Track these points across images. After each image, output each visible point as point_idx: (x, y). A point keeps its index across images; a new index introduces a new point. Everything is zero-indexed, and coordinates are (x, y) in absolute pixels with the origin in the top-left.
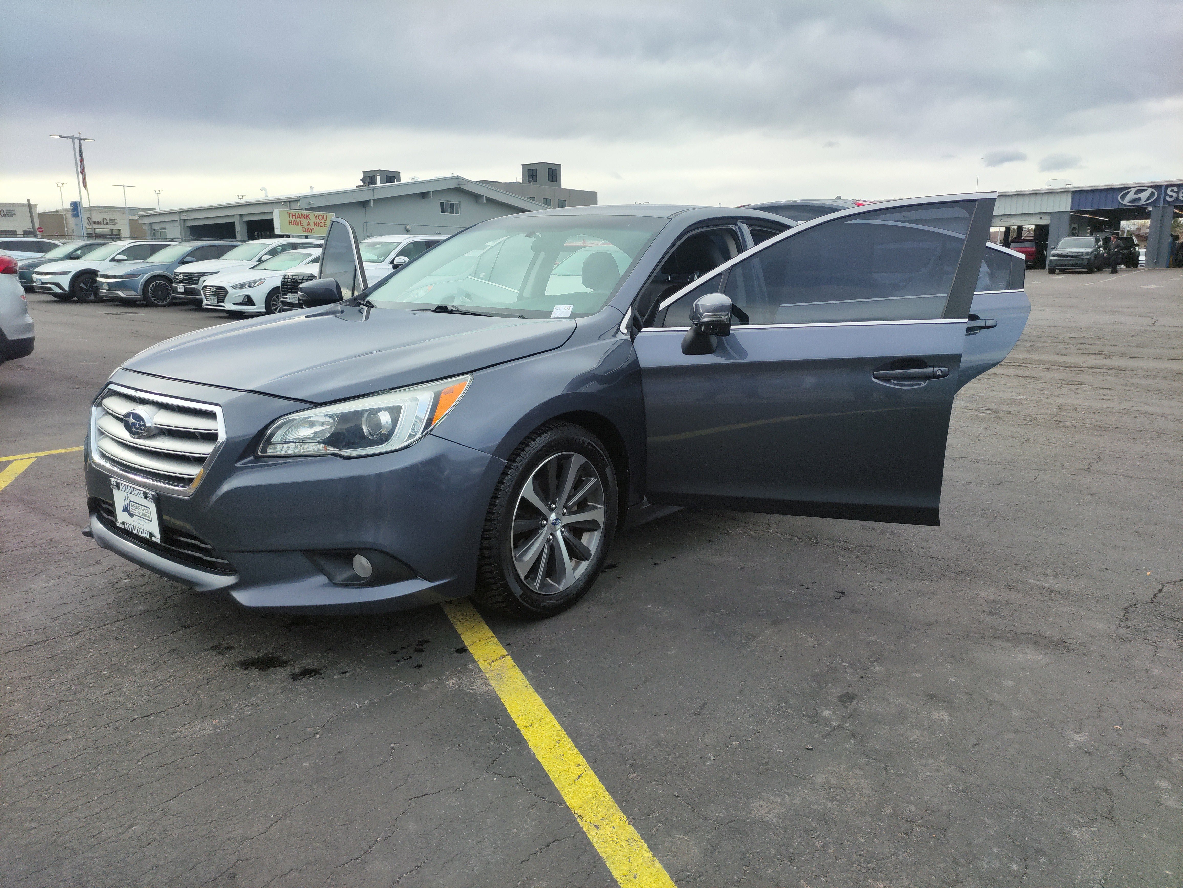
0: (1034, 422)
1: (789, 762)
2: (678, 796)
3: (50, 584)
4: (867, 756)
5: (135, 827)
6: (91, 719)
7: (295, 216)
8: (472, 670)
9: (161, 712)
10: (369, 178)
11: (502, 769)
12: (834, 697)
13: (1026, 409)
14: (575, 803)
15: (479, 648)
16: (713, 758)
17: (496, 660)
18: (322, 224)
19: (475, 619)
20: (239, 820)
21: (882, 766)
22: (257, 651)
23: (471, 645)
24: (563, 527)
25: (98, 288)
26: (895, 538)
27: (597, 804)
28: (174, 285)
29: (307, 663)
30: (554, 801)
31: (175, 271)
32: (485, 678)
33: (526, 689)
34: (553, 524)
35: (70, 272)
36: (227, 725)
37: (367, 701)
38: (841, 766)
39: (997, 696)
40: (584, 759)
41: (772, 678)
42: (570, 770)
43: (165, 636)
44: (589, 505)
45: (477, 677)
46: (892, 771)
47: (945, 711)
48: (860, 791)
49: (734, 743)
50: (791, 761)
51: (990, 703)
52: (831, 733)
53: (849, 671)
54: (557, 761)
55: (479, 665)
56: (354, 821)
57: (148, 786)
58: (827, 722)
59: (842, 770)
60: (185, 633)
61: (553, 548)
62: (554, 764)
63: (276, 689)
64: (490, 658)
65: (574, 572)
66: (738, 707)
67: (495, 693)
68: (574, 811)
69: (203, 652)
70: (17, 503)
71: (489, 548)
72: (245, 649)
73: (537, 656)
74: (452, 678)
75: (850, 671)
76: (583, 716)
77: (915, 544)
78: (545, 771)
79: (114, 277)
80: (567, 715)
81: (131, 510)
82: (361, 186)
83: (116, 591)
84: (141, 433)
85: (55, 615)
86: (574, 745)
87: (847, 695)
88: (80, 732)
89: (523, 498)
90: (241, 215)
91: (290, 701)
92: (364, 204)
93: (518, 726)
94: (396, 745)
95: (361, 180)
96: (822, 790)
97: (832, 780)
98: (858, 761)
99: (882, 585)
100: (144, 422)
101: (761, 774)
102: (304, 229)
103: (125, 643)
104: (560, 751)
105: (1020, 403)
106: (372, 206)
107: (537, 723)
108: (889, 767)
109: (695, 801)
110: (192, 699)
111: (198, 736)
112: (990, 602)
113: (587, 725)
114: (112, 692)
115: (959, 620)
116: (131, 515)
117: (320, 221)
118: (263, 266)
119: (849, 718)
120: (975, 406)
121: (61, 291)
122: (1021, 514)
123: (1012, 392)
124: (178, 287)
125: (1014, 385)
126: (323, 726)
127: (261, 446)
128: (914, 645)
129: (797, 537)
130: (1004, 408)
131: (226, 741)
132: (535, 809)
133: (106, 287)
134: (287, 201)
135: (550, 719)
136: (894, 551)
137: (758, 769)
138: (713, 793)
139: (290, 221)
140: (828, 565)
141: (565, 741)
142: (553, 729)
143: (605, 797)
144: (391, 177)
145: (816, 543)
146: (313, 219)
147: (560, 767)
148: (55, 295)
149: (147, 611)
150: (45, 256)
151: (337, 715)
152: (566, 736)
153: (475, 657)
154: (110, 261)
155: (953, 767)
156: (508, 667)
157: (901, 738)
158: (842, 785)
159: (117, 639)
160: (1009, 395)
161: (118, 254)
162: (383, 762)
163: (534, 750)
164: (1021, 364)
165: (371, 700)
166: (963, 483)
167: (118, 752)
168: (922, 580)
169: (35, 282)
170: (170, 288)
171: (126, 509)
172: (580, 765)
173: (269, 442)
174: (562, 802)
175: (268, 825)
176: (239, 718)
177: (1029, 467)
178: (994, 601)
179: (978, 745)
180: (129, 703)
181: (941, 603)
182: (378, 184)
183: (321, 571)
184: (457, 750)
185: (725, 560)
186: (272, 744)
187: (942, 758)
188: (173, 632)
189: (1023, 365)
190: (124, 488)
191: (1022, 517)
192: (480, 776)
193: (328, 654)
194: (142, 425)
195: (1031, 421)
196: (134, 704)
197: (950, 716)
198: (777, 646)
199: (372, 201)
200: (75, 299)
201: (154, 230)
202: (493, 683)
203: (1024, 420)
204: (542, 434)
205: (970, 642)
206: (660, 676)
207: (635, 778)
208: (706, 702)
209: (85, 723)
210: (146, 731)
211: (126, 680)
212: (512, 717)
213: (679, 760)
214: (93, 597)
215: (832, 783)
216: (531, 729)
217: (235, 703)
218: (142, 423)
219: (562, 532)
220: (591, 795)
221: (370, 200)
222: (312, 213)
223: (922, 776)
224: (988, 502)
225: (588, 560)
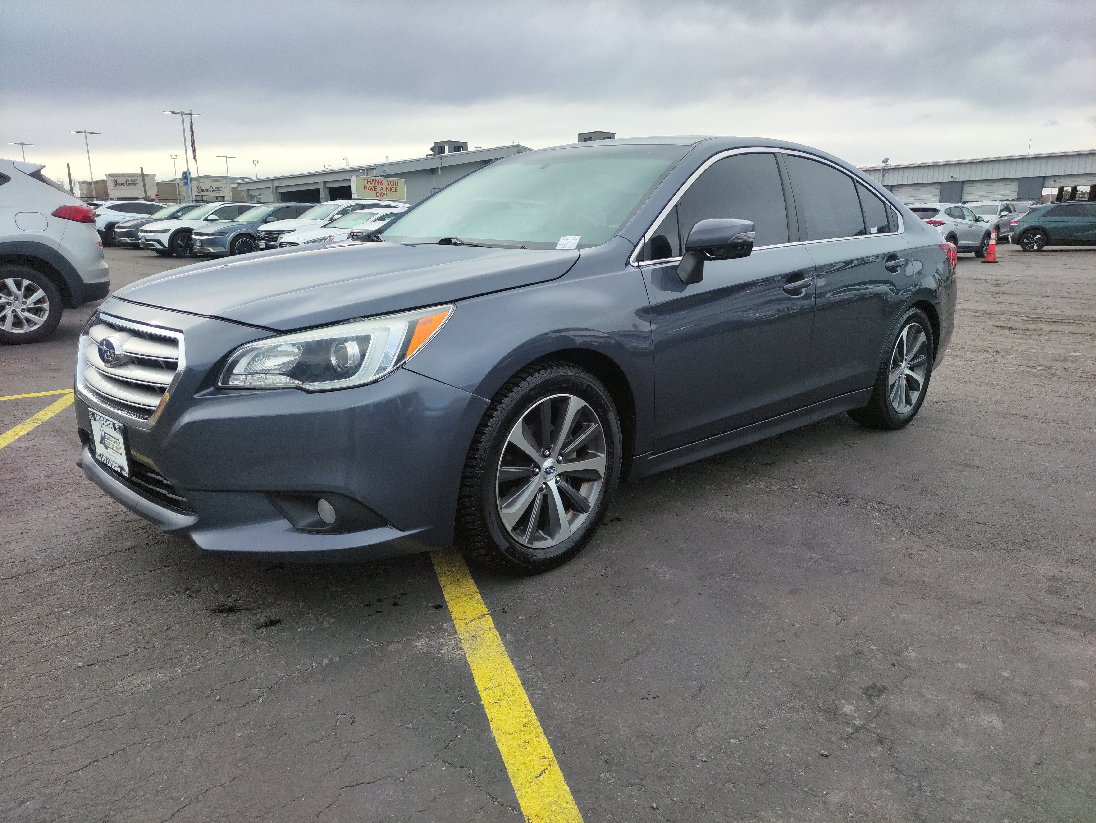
0: (1093, 379)
1: (797, 771)
2: (657, 809)
3: (52, 515)
4: (897, 769)
5: (29, 802)
6: (34, 665)
7: (370, 182)
8: (446, 631)
9: (108, 660)
10: (438, 149)
11: (454, 756)
12: (859, 688)
13: (1084, 366)
14: (531, 809)
15: (459, 604)
16: (704, 759)
17: (475, 619)
18: (393, 190)
19: (461, 571)
20: (144, 802)
21: (916, 784)
22: (228, 597)
23: (451, 600)
24: (559, 475)
25: (192, 245)
26: (937, 500)
27: (557, 811)
28: (256, 242)
29: (273, 613)
30: (506, 803)
31: (258, 229)
32: (458, 640)
33: (501, 656)
34: (547, 472)
35: (170, 230)
36: (171, 680)
37: (325, 661)
38: (863, 781)
39: (1063, 700)
40: (551, 749)
41: (785, 660)
42: (532, 764)
43: (142, 574)
44: (589, 453)
45: (450, 639)
46: (928, 794)
47: (997, 716)
48: (887, 819)
49: (732, 741)
50: (800, 770)
51: (1055, 708)
52: (852, 736)
53: (877, 656)
54: (519, 750)
55: (454, 625)
56: (271, 812)
57: (63, 750)
58: (848, 720)
59: (864, 787)
60: (163, 572)
61: (546, 498)
62: (514, 754)
63: (234, 641)
64: (469, 616)
65: (569, 526)
66: (741, 694)
67: (466, 659)
68: (528, 819)
69: (173, 595)
70: (54, 434)
71: (469, 497)
72: (216, 593)
73: (520, 617)
74: (422, 639)
75: (879, 656)
76: (558, 694)
77: (960, 507)
78: (503, 762)
79: (207, 234)
80: (540, 692)
81: (105, 442)
82: (431, 155)
83: (112, 524)
84: (112, 361)
85: (44, 547)
86: (542, 730)
87: (874, 686)
88: (17, 680)
89: (510, 442)
90: (325, 182)
91: (245, 656)
92: (433, 171)
93: (483, 702)
94: (343, 716)
95: (431, 149)
96: (837, 814)
97: (851, 800)
98: (885, 777)
99: (921, 553)
100: (114, 349)
101: (761, 785)
102: (378, 194)
103: (101, 580)
104: (525, 737)
105: (1077, 359)
106: (440, 173)
107: (505, 700)
108: (924, 788)
109: (676, 817)
110: (144, 648)
111: (136, 692)
112: (1050, 579)
113: (562, 706)
114: (66, 635)
115: (1012, 599)
116: (107, 447)
117: (392, 187)
118: (333, 224)
119: (875, 717)
120: (1026, 362)
121: (162, 247)
122: (1084, 478)
123: (1067, 349)
124: (260, 244)
125: (1069, 341)
126: (270, 687)
127: (222, 376)
128: (958, 628)
129: (825, 495)
130: (1059, 365)
131: (163, 700)
132: (482, 812)
133: (199, 244)
134: (365, 169)
135: (521, 695)
136: (935, 514)
137: (759, 778)
138: (700, 806)
139: (366, 187)
140: (858, 527)
141: (533, 725)
142: (522, 708)
143: (567, 803)
144: (458, 147)
145: (846, 502)
146: (385, 185)
147: (521, 758)
148: (157, 251)
149: (134, 547)
150: (151, 217)
151: (289, 676)
152: (535, 718)
153: (453, 615)
154: (204, 220)
155: (1008, 793)
156: (486, 629)
157: (940, 748)
158: (863, 808)
159: (94, 575)
160: (1064, 351)
161: (210, 215)
162: (323, 737)
163: (496, 734)
164: (1076, 322)
165: (330, 659)
166: (1015, 442)
167: (47, 706)
168: (968, 549)
169: (140, 239)
170: (254, 245)
171: (102, 441)
172: (545, 758)
173: (230, 372)
174: (516, 806)
175: (175, 810)
176: (186, 672)
177: (1090, 427)
178: (1055, 578)
179: (1042, 765)
180: (80, 648)
181: (991, 577)
182: (446, 153)
183: (284, 515)
184: (408, 728)
185: (742, 517)
186: (210, 707)
187: (994, 779)
188: (151, 571)
189: (1078, 322)
190: (98, 419)
191: (1084, 481)
192: (428, 763)
193: (299, 603)
194: (113, 352)
195: (1090, 379)
196: (84, 650)
197: (1003, 722)
198: (793, 621)
199: (440, 168)
200: (174, 255)
201: (251, 196)
202: (465, 646)
203: (1081, 377)
204: (534, 373)
205: (1027, 628)
206: (653, 649)
207: (608, 779)
208: (703, 685)
209: (26, 669)
210: (86, 682)
211: (87, 621)
212: (478, 689)
213: (664, 759)
214: (88, 529)
215: (850, 805)
216: (497, 706)
217: (187, 654)
218: (112, 351)
219: (557, 482)
220: (551, 799)
221: (438, 168)
222: (385, 180)
223: (968, 803)
224: (1044, 464)
225: (586, 513)
